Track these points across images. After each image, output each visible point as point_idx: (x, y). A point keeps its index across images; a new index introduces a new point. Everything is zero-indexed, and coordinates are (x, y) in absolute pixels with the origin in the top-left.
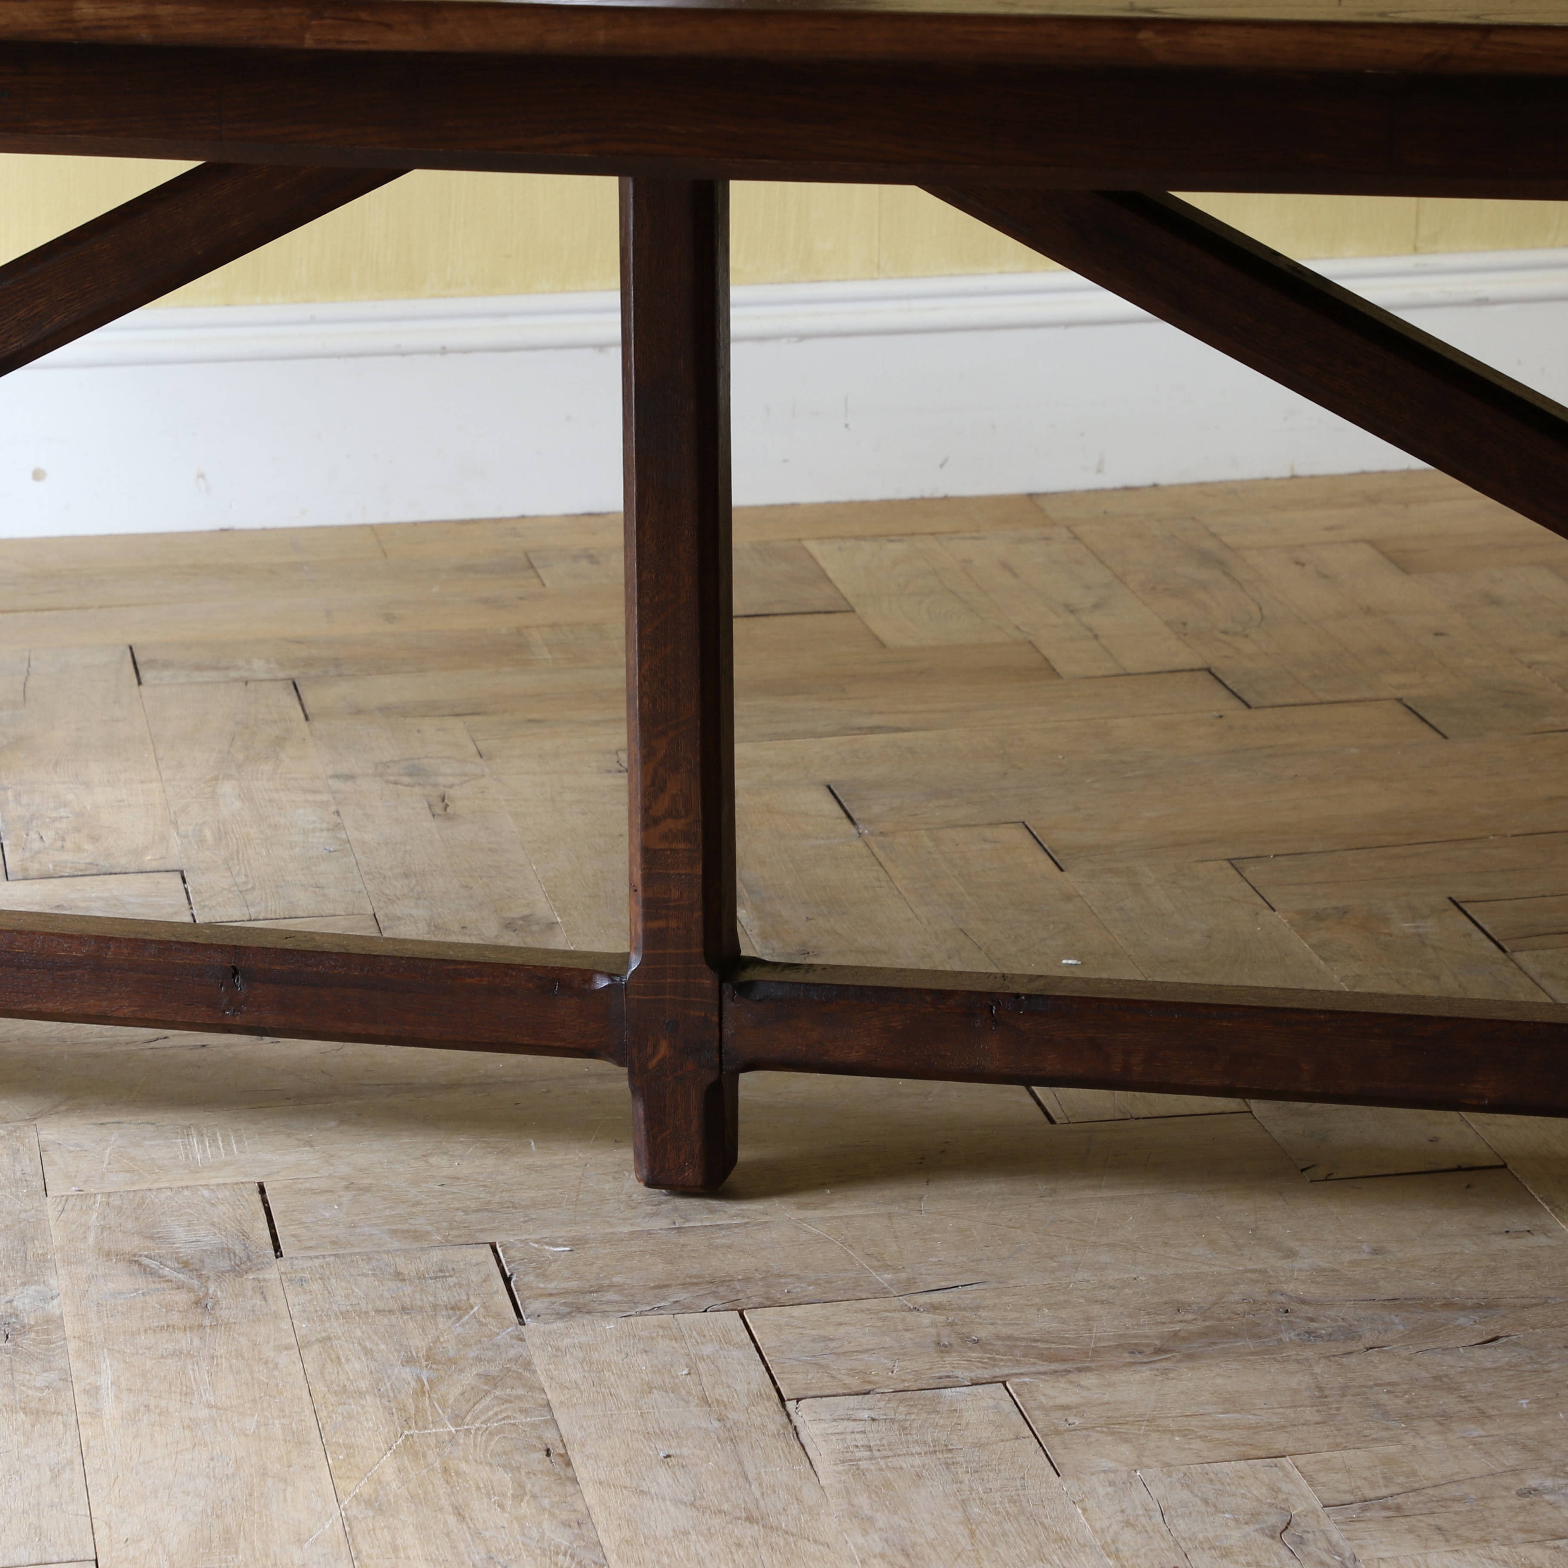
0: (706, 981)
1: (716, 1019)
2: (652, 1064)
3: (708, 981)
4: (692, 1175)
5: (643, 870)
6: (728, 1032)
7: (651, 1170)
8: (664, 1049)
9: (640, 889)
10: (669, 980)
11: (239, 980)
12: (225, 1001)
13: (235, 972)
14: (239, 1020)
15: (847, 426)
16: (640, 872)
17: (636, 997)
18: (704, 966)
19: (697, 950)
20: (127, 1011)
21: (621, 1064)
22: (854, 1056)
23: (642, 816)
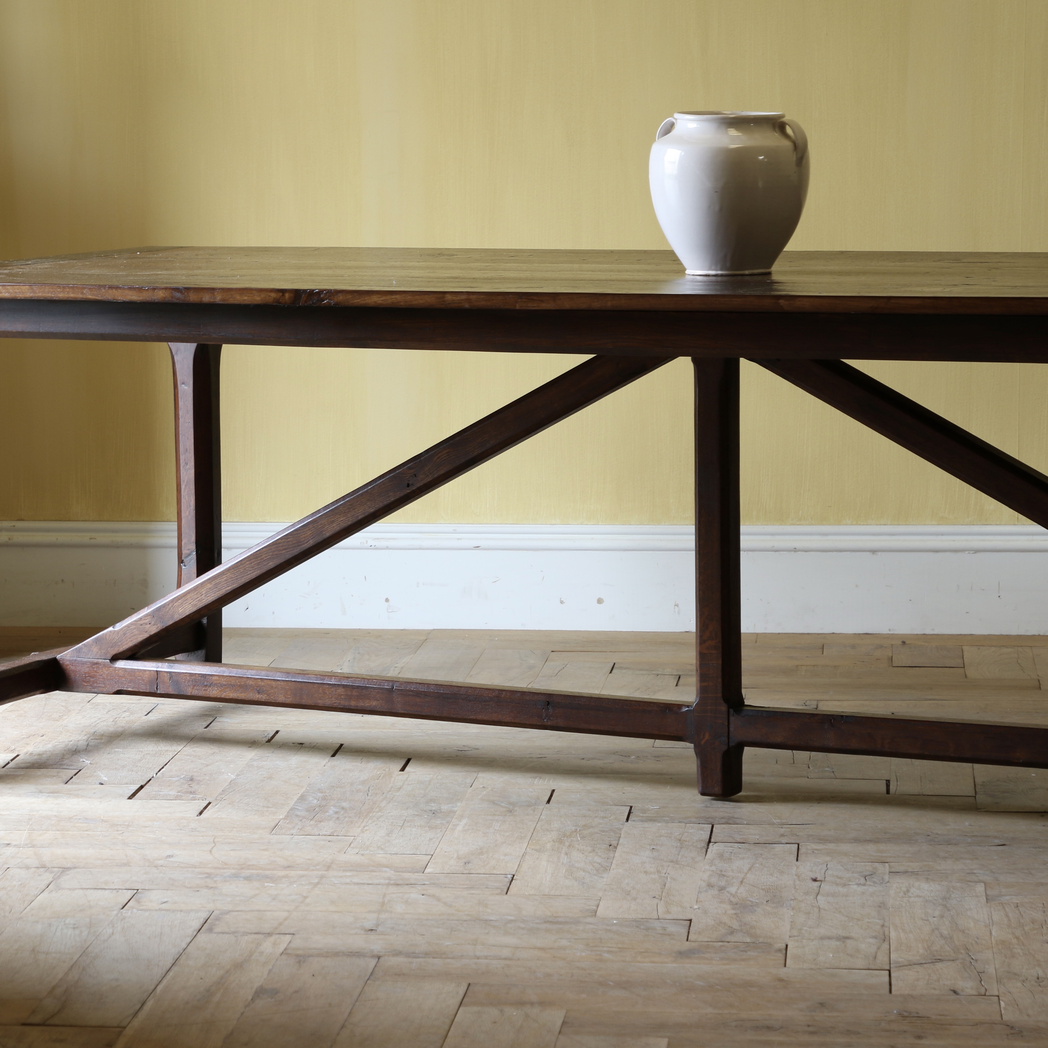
0: (723, 708)
1: (727, 724)
2: (703, 742)
3: (724, 708)
4: (717, 789)
5: (699, 662)
6: (732, 729)
7: (703, 787)
8: (707, 736)
9: (699, 671)
10: (709, 707)
11: (550, 707)
12: (544, 715)
13: (548, 703)
14: (549, 723)
15: (999, 597)
16: (699, 663)
17: (697, 714)
18: (722, 701)
19: (720, 695)
20: (508, 719)
21: (691, 743)
22: (779, 740)
23: (700, 639)
